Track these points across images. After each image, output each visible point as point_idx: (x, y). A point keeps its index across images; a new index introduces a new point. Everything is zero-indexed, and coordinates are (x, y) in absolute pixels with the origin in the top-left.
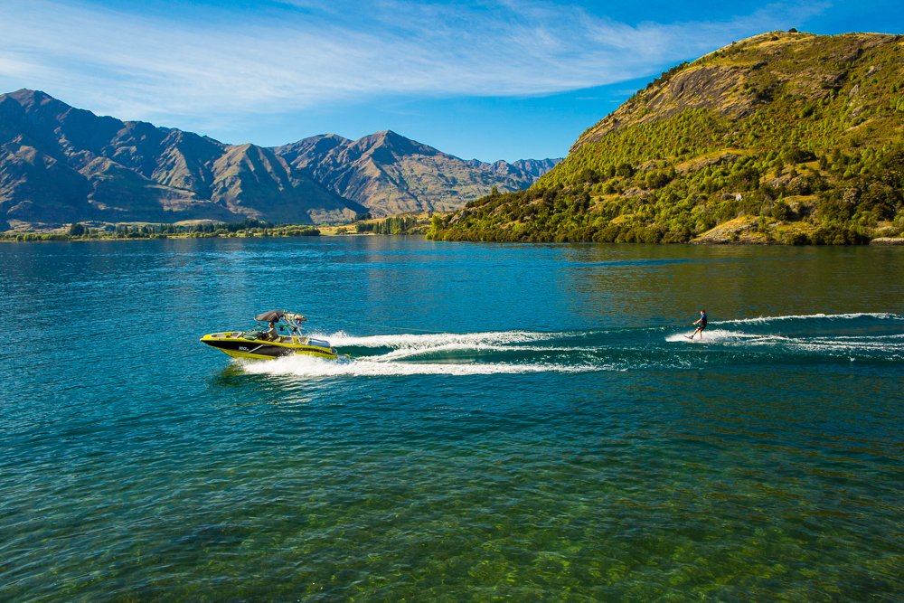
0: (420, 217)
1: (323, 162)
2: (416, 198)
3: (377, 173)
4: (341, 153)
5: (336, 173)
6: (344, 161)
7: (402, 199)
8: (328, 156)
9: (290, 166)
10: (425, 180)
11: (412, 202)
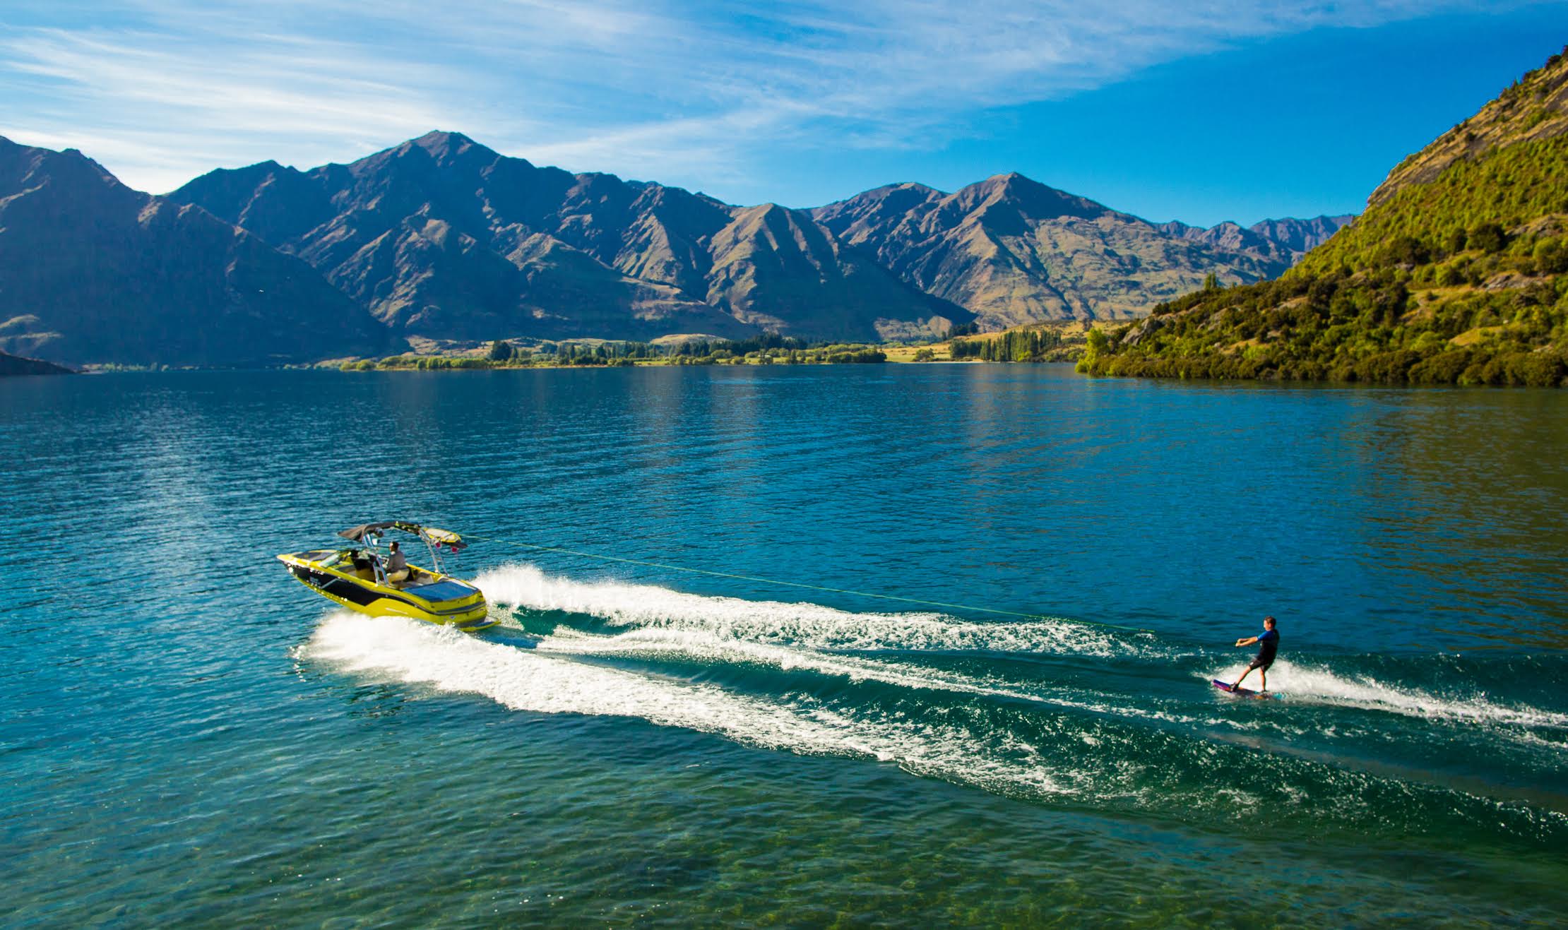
0: (1067, 330)
1: (895, 232)
2: (1061, 296)
3: (991, 251)
4: (927, 216)
5: (916, 252)
6: (932, 230)
7: (1036, 297)
8: (904, 221)
9: (837, 240)
10: (1078, 261)
11: (1052, 304)
